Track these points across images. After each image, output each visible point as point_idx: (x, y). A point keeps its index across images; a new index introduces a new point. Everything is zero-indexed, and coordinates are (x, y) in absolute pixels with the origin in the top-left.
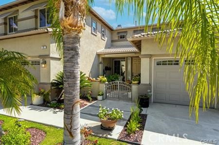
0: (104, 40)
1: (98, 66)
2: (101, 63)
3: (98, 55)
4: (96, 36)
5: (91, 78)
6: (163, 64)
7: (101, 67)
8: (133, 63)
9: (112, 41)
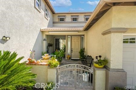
0: (48, 20)
1: (42, 43)
2: (44, 40)
3: (42, 32)
4: (40, 12)
5: (33, 60)
6: (131, 42)
7: (45, 44)
8: (72, 40)
9: (54, 23)
